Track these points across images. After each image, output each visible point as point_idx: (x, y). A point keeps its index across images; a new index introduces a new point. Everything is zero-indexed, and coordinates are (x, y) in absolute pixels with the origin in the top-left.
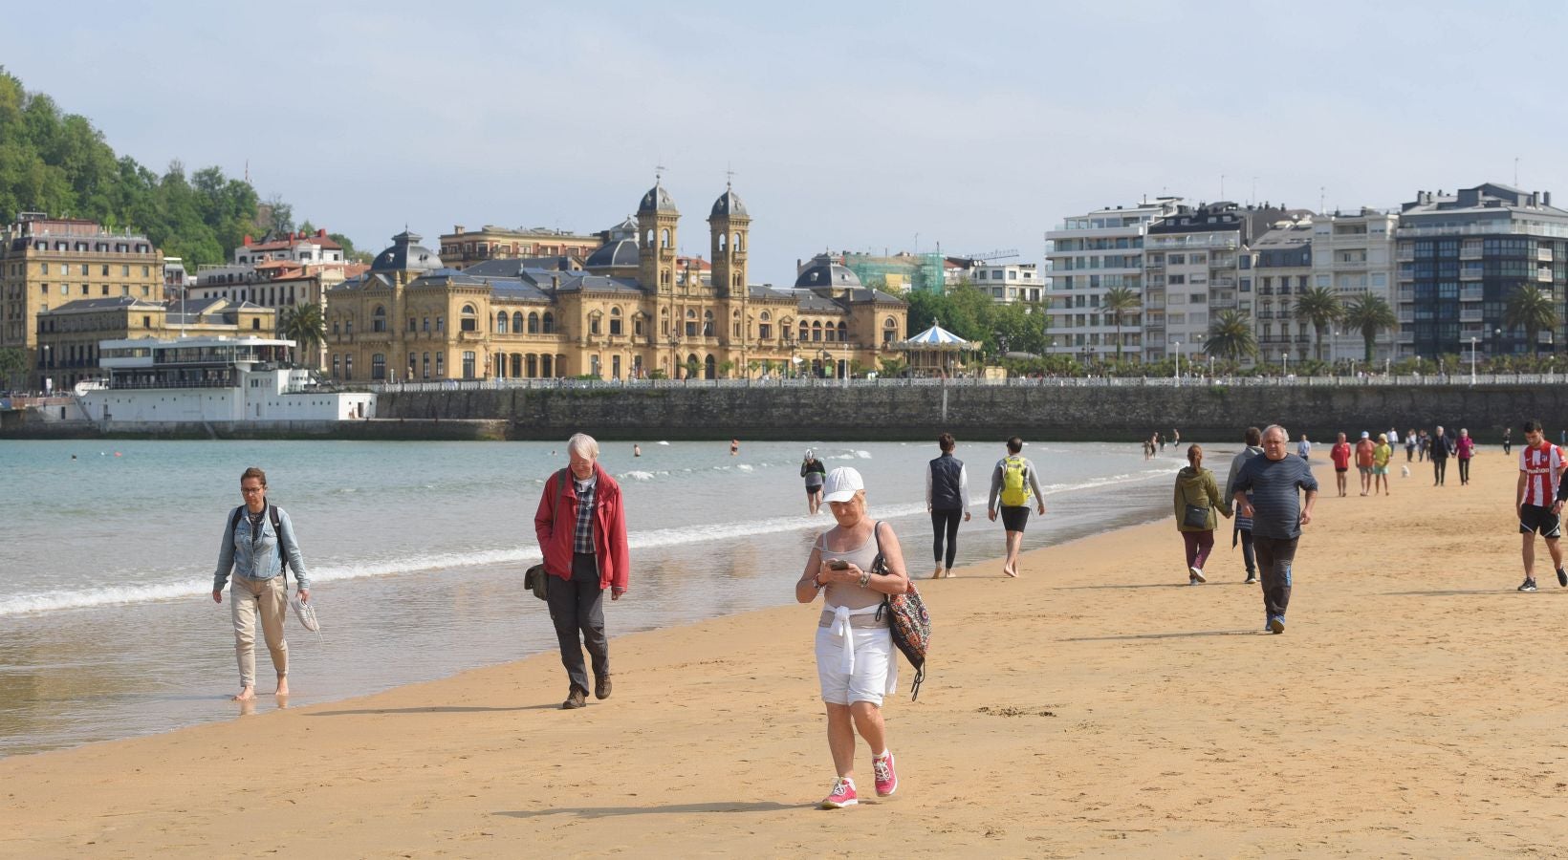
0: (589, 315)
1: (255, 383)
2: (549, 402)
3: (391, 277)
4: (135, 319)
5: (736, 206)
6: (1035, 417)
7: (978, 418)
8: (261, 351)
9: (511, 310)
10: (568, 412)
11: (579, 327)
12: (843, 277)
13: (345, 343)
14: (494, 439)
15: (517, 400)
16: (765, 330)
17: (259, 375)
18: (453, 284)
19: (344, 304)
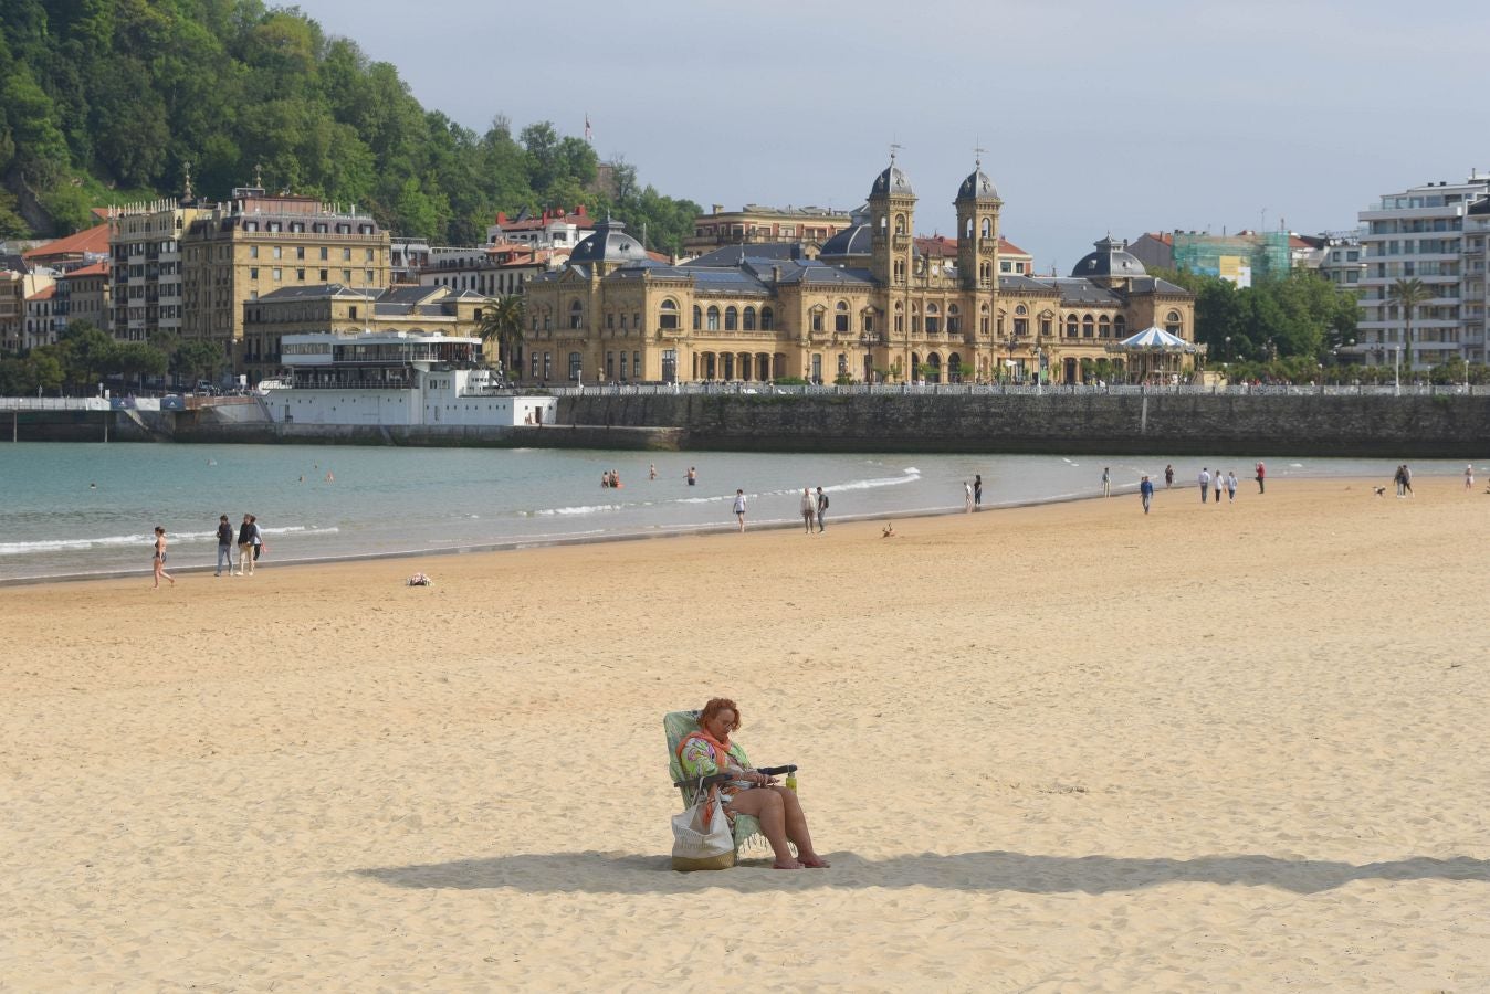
0: (810, 310)
1: (434, 384)
2: (727, 410)
3: (588, 269)
4: (339, 310)
5: (984, 188)
6: (1242, 429)
7: (1180, 430)
8: (443, 350)
9: (723, 305)
10: (746, 421)
11: (800, 324)
12: (1124, 265)
13: (543, 340)
14: (666, 449)
15: (693, 407)
16: (1021, 326)
17: (438, 376)
18: (650, 277)
19: (542, 297)
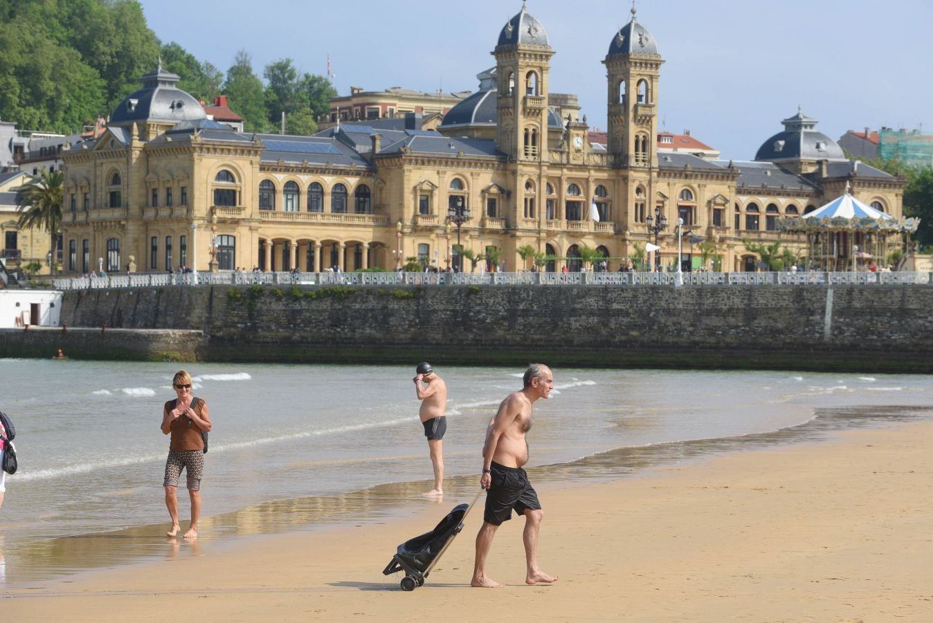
0: (415, 188)
2: (259, 305)
3: (128, 131)
5: (641, 42)
7: (880, 334)
9: (305, 180)
10: (283, 320)
11: (401, 205)
12: (818, 147)
13: (81, 224)
15: (215, 302)
18: (199, 140)
19: (79, 169)
